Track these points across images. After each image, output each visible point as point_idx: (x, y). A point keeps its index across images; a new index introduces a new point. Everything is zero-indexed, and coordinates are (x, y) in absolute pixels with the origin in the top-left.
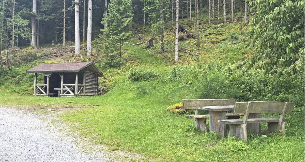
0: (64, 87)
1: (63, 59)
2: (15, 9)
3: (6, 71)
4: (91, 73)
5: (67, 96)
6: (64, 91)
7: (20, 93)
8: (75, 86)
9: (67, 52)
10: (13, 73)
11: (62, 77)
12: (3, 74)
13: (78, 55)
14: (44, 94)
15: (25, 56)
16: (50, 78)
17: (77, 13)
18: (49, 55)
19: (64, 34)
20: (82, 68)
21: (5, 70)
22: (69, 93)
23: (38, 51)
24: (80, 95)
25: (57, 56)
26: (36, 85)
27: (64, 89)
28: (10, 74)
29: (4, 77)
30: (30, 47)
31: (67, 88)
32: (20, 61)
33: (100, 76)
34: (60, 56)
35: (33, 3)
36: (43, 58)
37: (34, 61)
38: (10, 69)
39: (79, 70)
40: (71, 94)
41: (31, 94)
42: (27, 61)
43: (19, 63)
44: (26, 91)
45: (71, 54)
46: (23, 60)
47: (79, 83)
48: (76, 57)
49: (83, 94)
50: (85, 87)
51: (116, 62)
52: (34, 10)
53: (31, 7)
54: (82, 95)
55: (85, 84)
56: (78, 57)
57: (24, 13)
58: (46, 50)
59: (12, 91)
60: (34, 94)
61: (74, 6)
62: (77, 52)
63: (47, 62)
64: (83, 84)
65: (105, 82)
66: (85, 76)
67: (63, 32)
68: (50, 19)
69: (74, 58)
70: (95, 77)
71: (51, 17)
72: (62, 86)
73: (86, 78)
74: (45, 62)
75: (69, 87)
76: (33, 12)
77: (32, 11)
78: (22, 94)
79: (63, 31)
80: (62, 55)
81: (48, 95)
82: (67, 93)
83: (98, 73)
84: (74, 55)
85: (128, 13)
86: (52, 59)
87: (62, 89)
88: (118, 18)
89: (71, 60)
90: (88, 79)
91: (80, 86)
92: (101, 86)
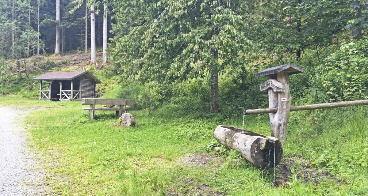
0: (62, 93)
1: (79, 67)
2: (39, 17)
3: (24, 79)
4: (88, 80)
5: (64, 100)
6: (63, 96)
7: (30, 98)
8: (70, 92)
9: (86, 59)
10: (30, 80)
11: (61, 84)
12: (21, 81)
13: (93, 63)
14: (47, 98)
15: (44, 64)
16: (52, 85)
17: (93, 21)
18: (67, 63)
19: (86, 41)
20: (76, 76)
21: (23, 77)
22: (66, 98)
23: (60, 58)
24: (75, 100)
25: (75, 64)
26: (42, 91)
27: (63, 95)
28: (27, 81)
29: (22, 84)
30: (54, 55)
31: (65, 94)
32: (39, 69)
33: (97, 83)
34: (78, 64)
35: (57, 10)
36: (61, 66)
37: (52, 69)
38: (27, 77)
39: (73, 78)
40: (67, 98)
41: (38, 99)
42: (45, 69)
43: (38, 71)
44: (36, 96)
45: (88, 62)
46: (41, 68)
47: (74, 89)
48: (91, 65)
49: (79, 99)
50: (81, 93)
51: (121, 69)
52: (58, 18)
53: (55, 15)
54: (77, 99)
55: (81, 90)
56: (94, 65)
57: (46, 21)
58: (67, 57)
59: (24, 97)
60: (40, 99)
61: (90, 14)
62: (93, 60)
63: (64, 69)
64: (79, 90)
65: (105, 88)
66: (81, 83)
67: (85, 39)
68: (72, 26)
69: (90, 65)
70: (93, 84)
71: (72, 24)
72: (61, 92)
73: (82, 85)
74: (62, 69)
75: (66, 93)
76: (57, 19)
77: (55, 19)
78: (31, 99)
79: (85, 37)
80: (80, 62)
81: (51, 100)
82: (64, 98)
83: (95, 80)
84: (90, 62)
85: (134, 21)
86: (69, 67)
87: (60, 94)
88: (124, 28)
89: (85, 68)
90: (85, 86)
91: (75, 92)
92: (101, 93)
